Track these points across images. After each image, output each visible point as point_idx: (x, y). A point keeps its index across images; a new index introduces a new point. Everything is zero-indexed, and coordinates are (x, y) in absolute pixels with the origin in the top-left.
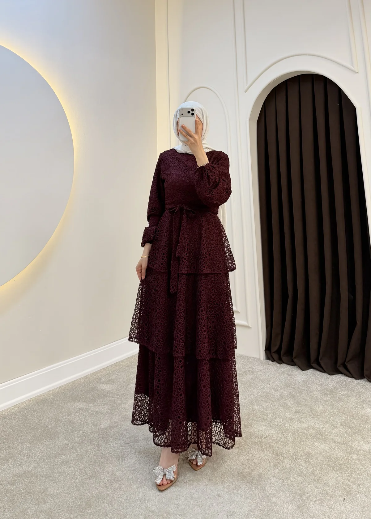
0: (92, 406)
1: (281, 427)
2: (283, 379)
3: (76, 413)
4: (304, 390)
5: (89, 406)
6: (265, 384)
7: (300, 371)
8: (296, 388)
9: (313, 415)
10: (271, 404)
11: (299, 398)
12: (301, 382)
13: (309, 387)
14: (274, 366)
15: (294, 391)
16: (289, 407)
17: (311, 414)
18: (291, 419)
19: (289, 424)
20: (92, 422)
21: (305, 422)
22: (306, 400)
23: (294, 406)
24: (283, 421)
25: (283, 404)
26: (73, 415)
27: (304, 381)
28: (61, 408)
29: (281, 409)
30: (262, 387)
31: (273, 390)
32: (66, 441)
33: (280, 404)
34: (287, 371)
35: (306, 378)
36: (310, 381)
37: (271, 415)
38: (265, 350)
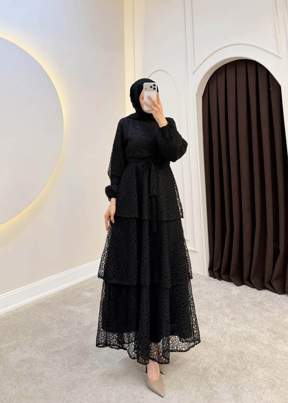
0: (78, 308)
1: (221, 331)
2: (223, 292)
3: (66, 313)
4: (239, 301)
5: (75, 309)
6: (209, 296)
7: (235, 286)
8: (232, 300)
9: (246, 321)
10: (213, 311)
11: (235, 307)
12: (236, 295)
13: (243, 299)
14: (215, 282)
15: (230, 302)
16: (227, 314)
17: (244, 321)
18: (229, 325)
19: (227, 328)
20: (78, 321)
21: (239, 327)
22: (240, 310)
23: (231, 314)
24: (222, 325)
25: (222, 312)
26: (64, 315)
27: (238, 294)
28: (55, 309)
29: (221, 316)
30: (206, 298)
31: (214, 300)
32: (58, 335)
33: (220, 312)
34: (225, 286)
35: (240, 292)
36: (243, 294)
37: (213, 321)
38: (209, 269)
